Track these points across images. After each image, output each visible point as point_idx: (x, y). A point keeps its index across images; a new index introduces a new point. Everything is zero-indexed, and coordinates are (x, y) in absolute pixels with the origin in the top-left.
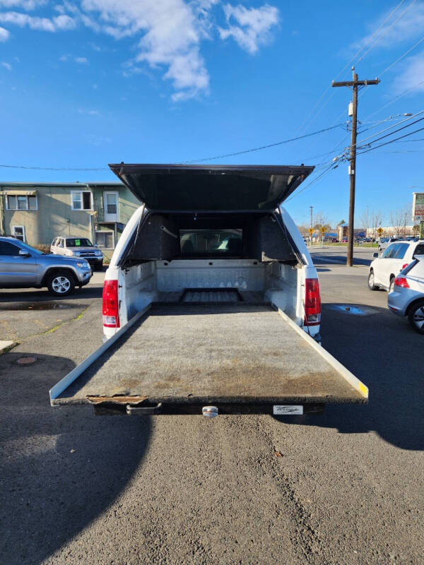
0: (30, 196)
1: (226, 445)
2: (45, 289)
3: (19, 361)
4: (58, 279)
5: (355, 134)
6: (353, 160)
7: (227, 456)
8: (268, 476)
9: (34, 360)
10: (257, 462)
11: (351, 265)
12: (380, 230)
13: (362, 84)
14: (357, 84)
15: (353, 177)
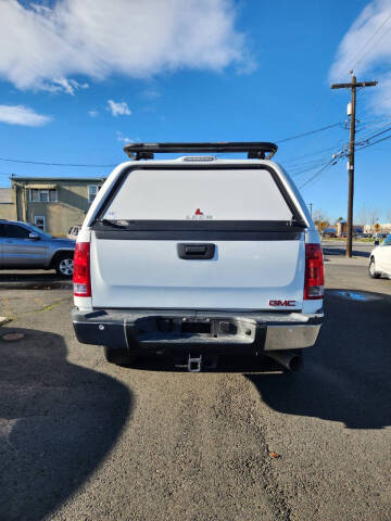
0: (51, 190)
1: (208, 440)
2: (53, 271)
3: (5, 337)
4: (66, 261)
5: (354, 132)
6: (352, 157)
7: (208, 455)
8: (258, 486)
9: (21, 336)
10: (244, 465)
11: (351, 256)
12: (377, 226)
13: (360, 85)
14: (355, 86)
15: (352, 172)
